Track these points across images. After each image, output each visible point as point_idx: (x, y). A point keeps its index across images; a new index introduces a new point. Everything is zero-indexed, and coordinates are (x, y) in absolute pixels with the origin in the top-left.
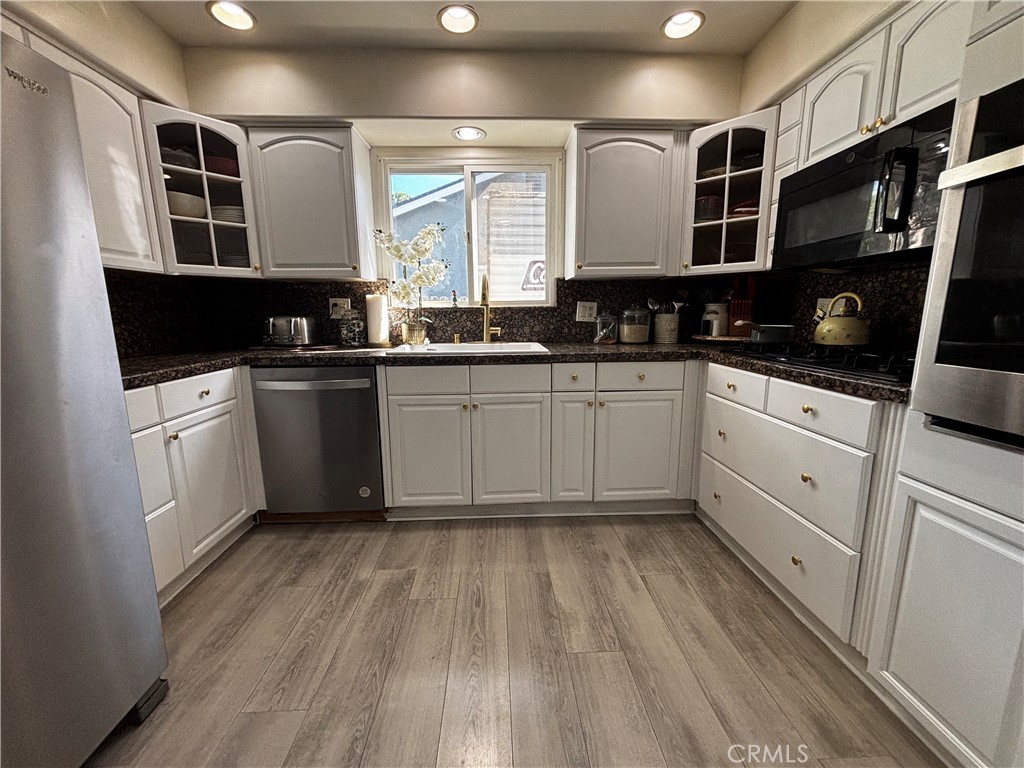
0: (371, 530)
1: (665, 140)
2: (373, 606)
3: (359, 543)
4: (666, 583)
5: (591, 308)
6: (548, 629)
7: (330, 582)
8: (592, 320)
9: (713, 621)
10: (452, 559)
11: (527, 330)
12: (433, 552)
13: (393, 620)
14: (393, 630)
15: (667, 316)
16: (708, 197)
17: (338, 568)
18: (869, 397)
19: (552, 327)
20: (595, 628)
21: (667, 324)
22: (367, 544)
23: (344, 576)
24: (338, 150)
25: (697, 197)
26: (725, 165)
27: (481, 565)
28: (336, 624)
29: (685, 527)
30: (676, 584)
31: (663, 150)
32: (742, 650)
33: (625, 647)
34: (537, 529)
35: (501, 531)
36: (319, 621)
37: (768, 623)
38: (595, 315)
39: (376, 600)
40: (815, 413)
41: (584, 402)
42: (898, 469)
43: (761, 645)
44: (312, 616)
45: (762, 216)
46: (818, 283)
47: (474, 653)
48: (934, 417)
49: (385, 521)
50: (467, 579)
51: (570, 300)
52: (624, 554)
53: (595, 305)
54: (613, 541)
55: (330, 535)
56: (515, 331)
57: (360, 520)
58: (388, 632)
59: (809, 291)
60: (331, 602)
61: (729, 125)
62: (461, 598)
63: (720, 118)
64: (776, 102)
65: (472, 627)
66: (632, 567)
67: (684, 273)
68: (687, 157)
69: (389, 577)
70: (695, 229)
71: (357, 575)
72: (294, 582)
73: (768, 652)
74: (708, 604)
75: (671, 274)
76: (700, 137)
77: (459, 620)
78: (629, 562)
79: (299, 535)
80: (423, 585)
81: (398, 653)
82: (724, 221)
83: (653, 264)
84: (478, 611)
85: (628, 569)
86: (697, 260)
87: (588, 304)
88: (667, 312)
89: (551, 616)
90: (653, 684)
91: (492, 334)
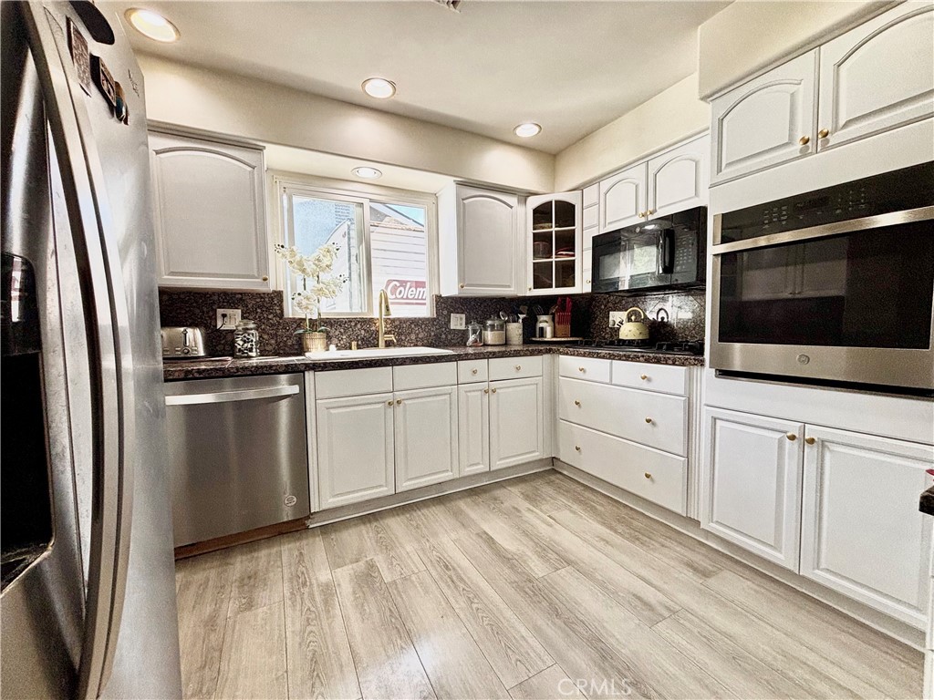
0: (299, 539)
1: (512, 200)
2: (356, 599)
3: (296, 553)
4: (564, 515)
5: (461, 319)
6: (512, 567)
7: (292, 593)
8: (463, 328)
9: (608, 531)
10: (400, 543)
11: (413, 337)
12: (377, 542)
13: (384, 602)
14: (390, 610)
15: (515, 325)
16: (541, 242)
17: (291, 580)
18: (683, 365)
19: (433, 334)
20: (544, 557)
21: (515, 329)
22: (304, 552)
23: (304, 584)
24: (250, 169)
25: (534, 241)
26: (551, 222)
27: (428, 541)
28: (330, 625)
29: (553, 478)
30: (572, 515)
31: (511, 207)
32: (633, 542)
33: (569, 562)
34: (453, 503)
35: (425, 511)
36: (309, 629)
37: (635, 523)
38: (464, 323)
39: (354, 593)
40: (649, 380)
41: (481, 390)
42: (703, 402)
43: (640, 536)
44: (298, 626)
45: (577, 258)
46: (608, 302)
47: (472, 603)
48: (720, 371)
49: (307, 528)
50: (425, 553)
51: (445, 312)
52: (527, 505)
53: (464, 316)
54: (514, 497)
55: (255, 555)
56: (403, 338)
57: (281, 534)
58: (388, 613)
59: (603, 307)
60: (309, 609)
61: (553, 197)
62: (430, 568)
63: (545, 191)
64: (580, 188)
65: (456, 587)
66: (537, 511)
67: (529, 294)
68: (525, 214)
69: (352, 572)
70: (534, 263)
71: (316, 579)
72: (250, 605)
73: (645, 539)
74: (599, 522)
75: (521, 294)
76: (534, 202)
77: (442, 585)
78: (535, 509)
79: (215, 563)
80: (389, 569)
81: (409, 625)
82: (554, 259)
83: (509, 286)
84: (451, 573)
85: (537, 514)
86: (537, 285)
87: (458, 315)
88: (514, 322)
89: (509, 559)
90: (600, 578)
91: (386, 341)
